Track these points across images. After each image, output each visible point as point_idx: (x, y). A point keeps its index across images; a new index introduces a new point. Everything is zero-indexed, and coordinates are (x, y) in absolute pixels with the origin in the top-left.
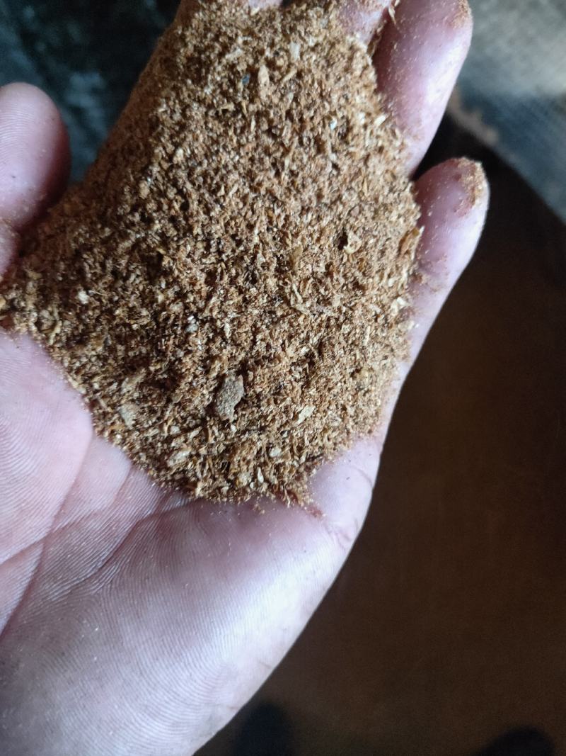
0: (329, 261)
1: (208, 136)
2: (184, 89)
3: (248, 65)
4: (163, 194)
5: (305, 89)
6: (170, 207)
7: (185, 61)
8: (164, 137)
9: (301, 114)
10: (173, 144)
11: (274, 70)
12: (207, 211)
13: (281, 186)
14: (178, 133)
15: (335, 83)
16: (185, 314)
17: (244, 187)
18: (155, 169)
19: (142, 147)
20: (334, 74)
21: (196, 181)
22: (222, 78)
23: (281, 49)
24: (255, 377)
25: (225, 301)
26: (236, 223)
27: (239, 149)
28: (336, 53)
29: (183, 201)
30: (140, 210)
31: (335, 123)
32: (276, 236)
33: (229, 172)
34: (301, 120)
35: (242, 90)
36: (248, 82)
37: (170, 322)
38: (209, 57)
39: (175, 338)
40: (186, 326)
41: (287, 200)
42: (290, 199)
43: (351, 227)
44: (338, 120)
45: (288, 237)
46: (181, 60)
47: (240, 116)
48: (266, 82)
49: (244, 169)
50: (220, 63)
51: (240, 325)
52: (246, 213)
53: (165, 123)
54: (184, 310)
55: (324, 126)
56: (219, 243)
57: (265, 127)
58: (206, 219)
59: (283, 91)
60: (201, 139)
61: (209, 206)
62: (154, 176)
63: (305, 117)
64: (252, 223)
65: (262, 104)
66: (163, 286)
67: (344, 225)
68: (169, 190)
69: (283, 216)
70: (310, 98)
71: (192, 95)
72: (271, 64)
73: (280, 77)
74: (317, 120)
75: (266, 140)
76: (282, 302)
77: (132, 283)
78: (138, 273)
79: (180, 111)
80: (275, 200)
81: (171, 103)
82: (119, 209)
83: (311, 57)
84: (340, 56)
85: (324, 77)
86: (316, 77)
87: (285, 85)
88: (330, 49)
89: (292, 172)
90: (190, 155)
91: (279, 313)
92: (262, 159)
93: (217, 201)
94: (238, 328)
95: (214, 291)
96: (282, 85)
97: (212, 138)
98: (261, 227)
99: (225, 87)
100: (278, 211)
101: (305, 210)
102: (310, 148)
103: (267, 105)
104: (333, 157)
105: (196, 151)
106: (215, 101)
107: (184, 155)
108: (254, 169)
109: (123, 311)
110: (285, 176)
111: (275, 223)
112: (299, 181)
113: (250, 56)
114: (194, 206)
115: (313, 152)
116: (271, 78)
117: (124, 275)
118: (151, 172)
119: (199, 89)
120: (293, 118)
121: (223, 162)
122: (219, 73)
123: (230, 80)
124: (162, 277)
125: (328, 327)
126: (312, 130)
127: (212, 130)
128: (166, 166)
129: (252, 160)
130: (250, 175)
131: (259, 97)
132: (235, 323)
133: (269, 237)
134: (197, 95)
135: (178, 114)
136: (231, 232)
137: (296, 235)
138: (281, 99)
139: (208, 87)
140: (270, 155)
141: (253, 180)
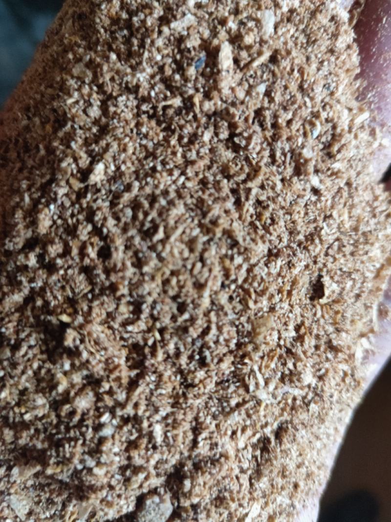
0: (299, 320)
1: (141, 145)
2: (105, 68)
3: (202, 39)
4: (72, 231)
5: (282, 79)
6: (83, 253)
7: (107, 22)
8: (76, 142)
9: (275, 116)
10: (90, 153)
11: (240, 48)
12: (139, 264)
13: (244, 222)
14: (97, 139)
15: (318, 69)
16: (97, 409)
17: (192, 225)
18: (62, 191)
19: (43, 152)
20: (316, 56)
21: (121, 215)
22: (163, 57)
23: (250, 18)
24: (193, 486)
25: (156, 389)
26: (178, 281)
27: (186, 167)
28: (318, 25)
29: (102, 243)
30: (38, 250)
31: (319, 129)
32: (234, 295)
33: (171, 203)
34: (275, 125)
35: (194, 77)
36: (203, 65)
37: (77, 418)
38: (144, 22)
39: (84, 444)
40: (98, 427)
41: (253, 245)
42: (257, 244)
43: (328, 272)
44: (321, 124)
45: (250, 297)
46: (102, 20)
47: (190, 117)
48: (229, 67)
49: (192, 197)
50: (160, 32)
51: (175, 424)
52: (194, 265)
53: (76, 120)
54: (96, 402)
55: (305, 135)
56: (153, 308)
57: (224, 135)
58: (135, 274)
59: (251, 81)
60: (130, 151)
61: (141, 255)
62: (59, 202)
63: (280, 121)
64: (202, 281)
65: (221, 99)
66: (67, 367)
67: (320, 270)
68: (80, 227)
69: (245, 267)
70: (288, 91)
71: (116, 77)
72: (236, 40)
73: (249, 59)
74: (296, 126)
75: (223, 155)
76: (238, 384)
77: (23, 356)
78: (33, 343)
79: (99, 103)
80: (235, 244)
81: (86, 90)
82: (7, 241)
83: (289, 31)
84: (322, 30)
85: (304, 59)
86: (296, 61)
87: (256, 73)
88: (311, 19)
89: (259, 202)
90: (115, 172)
91: (233, 403)
92: (218, 182)
93: (152, 248)
94: (174, 428)
95: (141, 376)
96: (252, 72)
97: (145, 147)
98: (214, 285)
99: (168, 72)
100: (238, 260)
101: (272, 255)
102: (285, 168)
103: (230, 101)
104: (315, 181)
105: (123, 168)
106: (153, 94)
107: (106, 173)
108: (206, 197)
109: (11, 393)
110: (249, 207)
111: (233, 277)
112: (267, 214)
113: (205, 24)
114: (119, 255)
115: (289, 171)
116: (236, 61)
117: (13, 342)
118: (56, 194)
119: (129, 70)
120: (264, 120)
121: (162, 187)
122: (159, 50)
123: (175, 61)
124: (65, 356)
125: (293, 408)
126: (289, 139)
127: (146, 136)
128: (77, 185)
129: (204, 183)
130: (201, 207)
131: (219, 91)
132: (170, 421)
133: (223, 298)
134: (125, 79)
135: (95, 108)
136: (171, 293)
137: (261, 293)
138: (248, 93)
139: (144, 70)
140: (229, 177)
141: (204, 215)
